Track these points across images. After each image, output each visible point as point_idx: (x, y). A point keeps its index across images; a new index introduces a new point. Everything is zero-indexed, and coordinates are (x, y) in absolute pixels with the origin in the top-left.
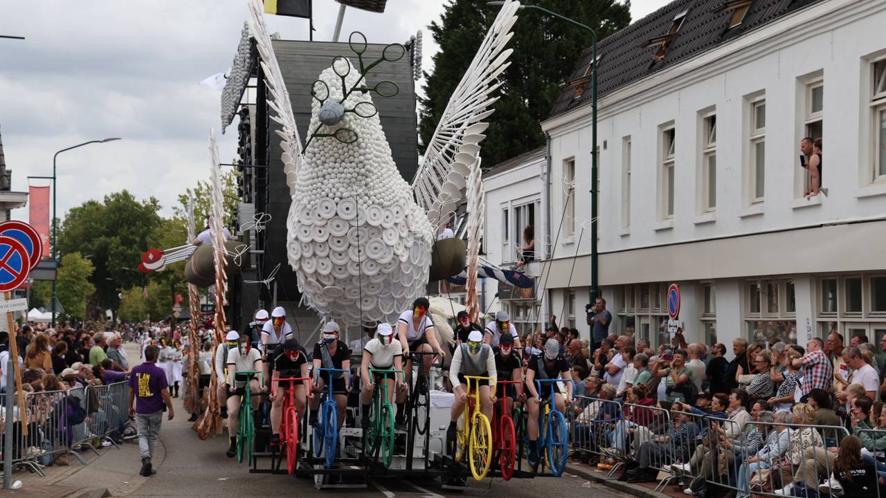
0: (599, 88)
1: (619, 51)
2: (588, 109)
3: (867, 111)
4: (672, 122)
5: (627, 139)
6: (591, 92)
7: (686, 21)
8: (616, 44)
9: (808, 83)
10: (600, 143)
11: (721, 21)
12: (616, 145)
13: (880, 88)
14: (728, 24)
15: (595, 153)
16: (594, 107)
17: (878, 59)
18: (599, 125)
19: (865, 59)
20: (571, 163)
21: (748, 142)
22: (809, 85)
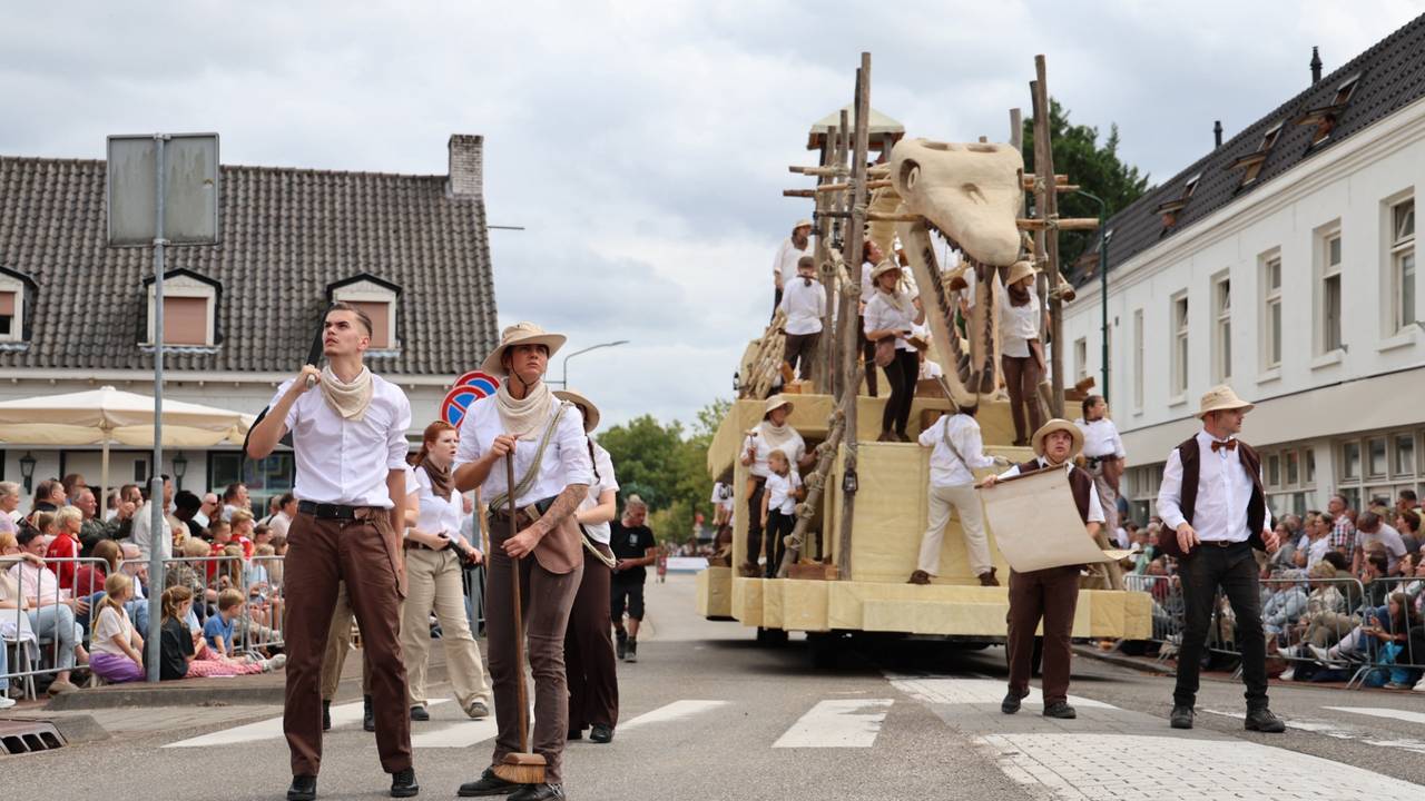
0: (1109, 263)
1: (1133, 223)
2: (1098, 284)
3: (1389, 259)
4: (1185, 290)
5: (1139, 313)
6: (1101, 268)
7: (1200, 185)
8: (1129, 217)
9: (1327, 234)
10: (1110, 320)
11: (1233, 181)
12: (1129, 322)
13: (1401, 233)
14: (1242, 182)
15: (1105, 328)
16: (1104, 281)
17: (1399, 202)
18: (1109, 301)
19: (1384, 202)
20: (1082, 345)
21: (1264, 304)
22: (1327, 237)
